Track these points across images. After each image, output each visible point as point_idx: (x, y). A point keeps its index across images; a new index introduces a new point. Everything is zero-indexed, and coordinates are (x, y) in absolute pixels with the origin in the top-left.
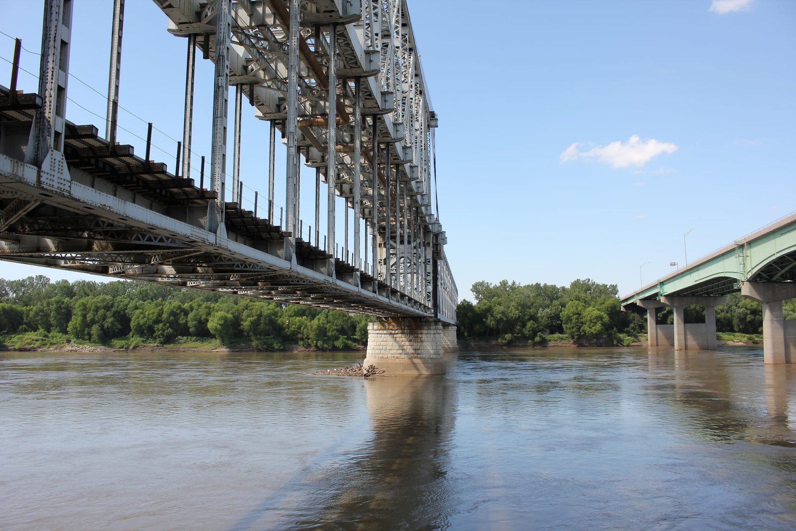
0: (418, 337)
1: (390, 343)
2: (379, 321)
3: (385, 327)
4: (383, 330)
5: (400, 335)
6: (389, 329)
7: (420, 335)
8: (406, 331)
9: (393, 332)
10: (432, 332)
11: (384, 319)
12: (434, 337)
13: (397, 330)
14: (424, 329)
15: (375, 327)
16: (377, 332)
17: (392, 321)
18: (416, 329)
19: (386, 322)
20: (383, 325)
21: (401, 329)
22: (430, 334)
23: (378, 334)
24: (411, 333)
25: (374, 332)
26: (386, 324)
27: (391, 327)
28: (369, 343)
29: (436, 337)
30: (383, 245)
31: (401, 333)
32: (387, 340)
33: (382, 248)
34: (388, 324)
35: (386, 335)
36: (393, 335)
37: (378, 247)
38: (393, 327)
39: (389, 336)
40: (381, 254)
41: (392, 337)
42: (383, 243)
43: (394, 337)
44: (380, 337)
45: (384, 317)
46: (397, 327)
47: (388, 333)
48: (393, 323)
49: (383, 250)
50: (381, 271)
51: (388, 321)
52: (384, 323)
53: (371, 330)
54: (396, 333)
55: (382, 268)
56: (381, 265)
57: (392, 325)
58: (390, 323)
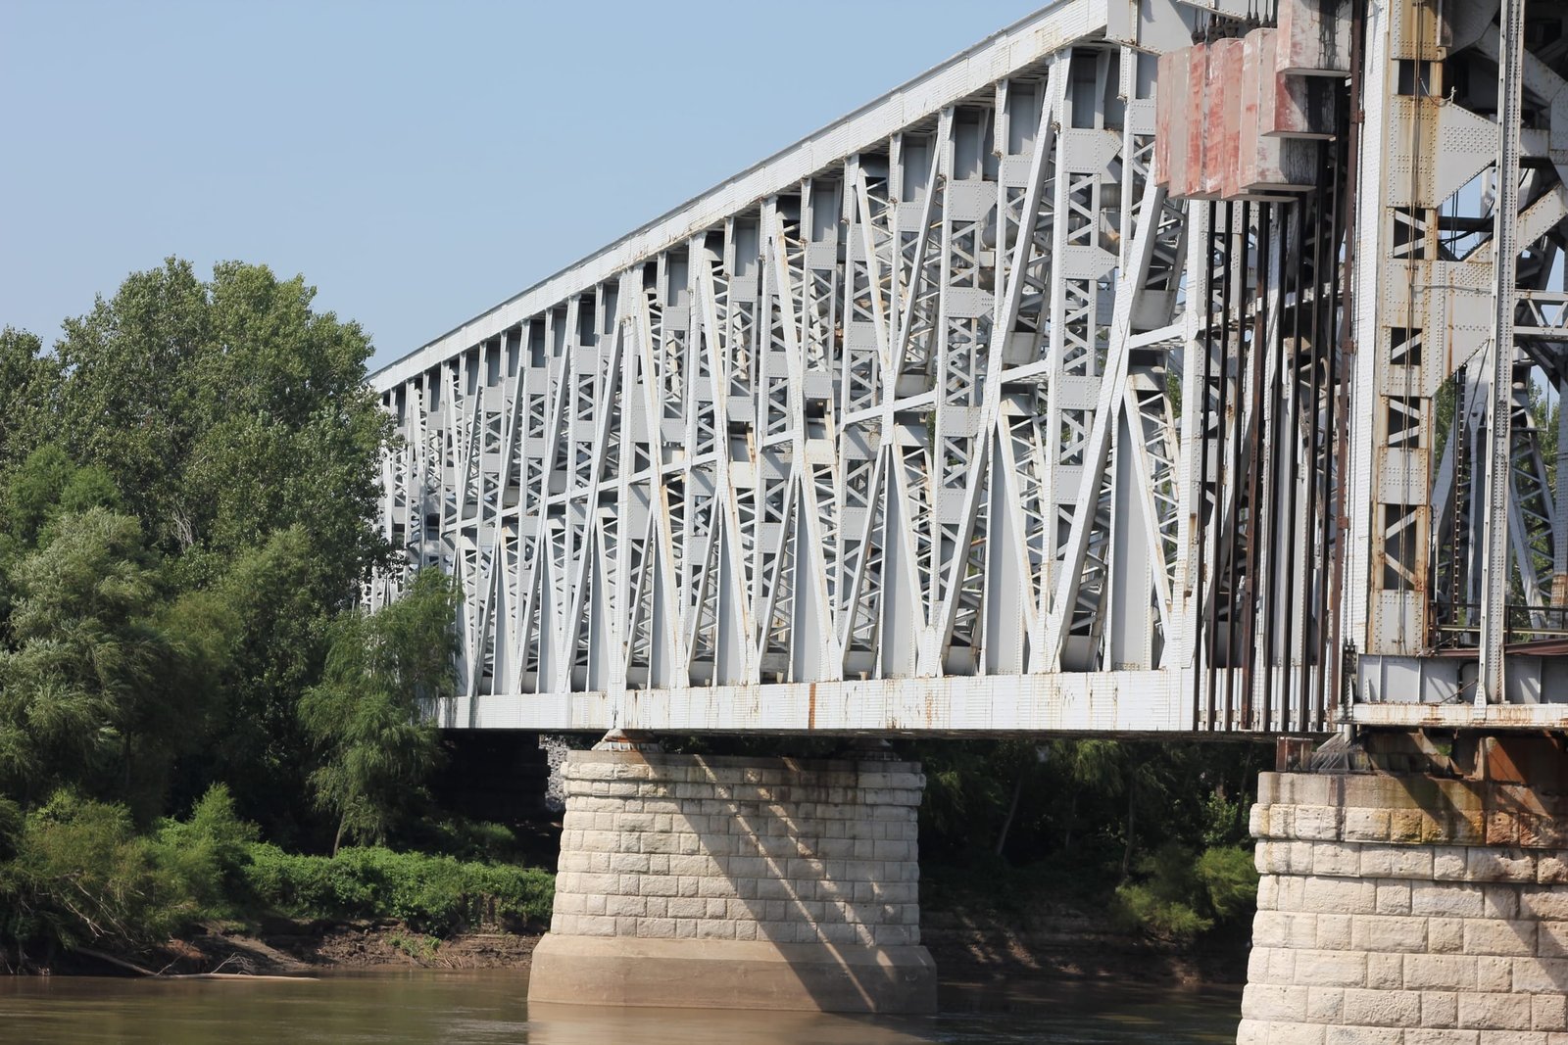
1: (1490, 970)
2: (1392, 769)
3: (1453, 818)
4: (1431, 845)
6: (1478, 842)
9: (1520, 867)
11: (1428, 747)
13: (1551, 851)
15: (1362, 817)
16: (1374, 861)
17: (1506, 767)
19: (1449, 774)
20: (1433, 802)
23: (1377, 879)
25: (1346, 861)
26: (1459, 797)
27: (1503, 824)
28: (1256, 959)
30: (1436, 74)
32: (1462, 937)
33: (1426, 100)
34: (1473, 796)
35: (1455, 890)
36: (1518, 897)
37: (1396, 91)
38: (1522, 820)
39: (1480, 905)
40: (1416, 157)
41: (1513, 913)
42: (1443, 62)
43: (1523, 909)
44: (1401, 914)
45: (1437, 733)
46: (1555, 826)
47: (1469, 877)
48: (1521, 793)
49: (1433, 118)
50: (1411, 311)
51: (1474, 768)
52: (1441, 782)
53: (1298, 839)
54: (1540, 878)
55: (1420, 282)
56: (1419, 254)
57: (1512, 801)
58: (1495, 782)
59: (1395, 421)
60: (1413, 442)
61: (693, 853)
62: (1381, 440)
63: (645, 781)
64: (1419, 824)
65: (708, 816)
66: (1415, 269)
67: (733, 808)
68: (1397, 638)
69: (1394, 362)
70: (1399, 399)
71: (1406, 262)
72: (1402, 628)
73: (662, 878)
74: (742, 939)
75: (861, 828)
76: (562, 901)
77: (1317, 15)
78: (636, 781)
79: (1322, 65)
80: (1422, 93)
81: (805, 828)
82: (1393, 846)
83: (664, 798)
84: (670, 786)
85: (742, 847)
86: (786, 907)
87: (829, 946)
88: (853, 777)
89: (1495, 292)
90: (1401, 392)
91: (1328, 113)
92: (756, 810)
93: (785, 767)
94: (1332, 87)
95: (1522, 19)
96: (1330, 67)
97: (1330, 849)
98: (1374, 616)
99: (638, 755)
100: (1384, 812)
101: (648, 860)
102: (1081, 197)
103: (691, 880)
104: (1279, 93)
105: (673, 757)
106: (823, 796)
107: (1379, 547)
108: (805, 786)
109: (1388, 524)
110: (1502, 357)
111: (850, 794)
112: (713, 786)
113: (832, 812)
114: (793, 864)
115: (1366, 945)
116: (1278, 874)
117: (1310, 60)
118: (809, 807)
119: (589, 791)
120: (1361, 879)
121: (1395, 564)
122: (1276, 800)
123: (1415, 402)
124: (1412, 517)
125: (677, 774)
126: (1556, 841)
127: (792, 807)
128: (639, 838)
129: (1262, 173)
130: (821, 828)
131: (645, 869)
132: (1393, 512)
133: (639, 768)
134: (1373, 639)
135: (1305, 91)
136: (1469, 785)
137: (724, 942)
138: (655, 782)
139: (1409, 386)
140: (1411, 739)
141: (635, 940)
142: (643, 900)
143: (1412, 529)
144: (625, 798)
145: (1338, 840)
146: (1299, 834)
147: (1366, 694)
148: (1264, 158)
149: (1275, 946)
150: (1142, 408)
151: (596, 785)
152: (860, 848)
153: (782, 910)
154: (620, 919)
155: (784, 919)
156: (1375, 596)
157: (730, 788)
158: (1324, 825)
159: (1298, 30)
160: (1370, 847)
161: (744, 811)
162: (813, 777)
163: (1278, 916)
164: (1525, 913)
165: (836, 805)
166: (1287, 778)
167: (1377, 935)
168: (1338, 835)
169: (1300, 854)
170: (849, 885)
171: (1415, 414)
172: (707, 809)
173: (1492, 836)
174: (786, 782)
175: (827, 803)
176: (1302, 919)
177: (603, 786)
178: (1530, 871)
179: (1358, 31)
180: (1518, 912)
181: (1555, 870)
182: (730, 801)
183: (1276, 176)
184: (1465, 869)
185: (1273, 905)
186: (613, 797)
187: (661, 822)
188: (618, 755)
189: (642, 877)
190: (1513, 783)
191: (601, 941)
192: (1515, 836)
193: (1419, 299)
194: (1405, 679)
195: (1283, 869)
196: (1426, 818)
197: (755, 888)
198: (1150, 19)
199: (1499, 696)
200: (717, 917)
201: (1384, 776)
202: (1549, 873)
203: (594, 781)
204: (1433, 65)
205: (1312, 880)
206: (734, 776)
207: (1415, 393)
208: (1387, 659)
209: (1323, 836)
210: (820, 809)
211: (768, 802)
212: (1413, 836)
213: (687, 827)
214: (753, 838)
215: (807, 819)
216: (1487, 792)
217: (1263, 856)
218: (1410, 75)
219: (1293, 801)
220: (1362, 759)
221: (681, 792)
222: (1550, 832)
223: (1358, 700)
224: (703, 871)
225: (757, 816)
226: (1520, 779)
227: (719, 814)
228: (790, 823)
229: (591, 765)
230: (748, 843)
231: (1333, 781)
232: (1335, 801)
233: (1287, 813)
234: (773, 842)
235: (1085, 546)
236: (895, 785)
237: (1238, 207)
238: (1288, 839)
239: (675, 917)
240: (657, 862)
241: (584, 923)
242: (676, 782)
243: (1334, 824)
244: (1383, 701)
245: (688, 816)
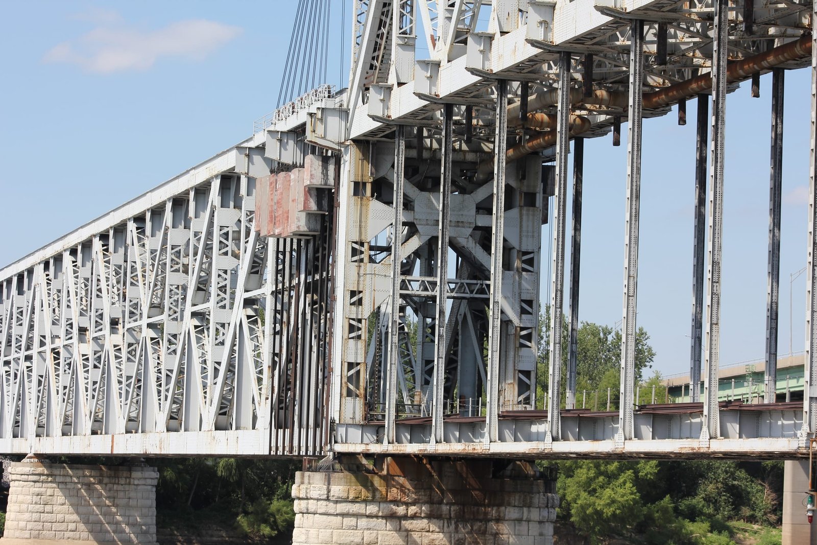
0: (484, 533)
2: (350, 470)
3: (374, 490)
4: (365, 501)
5: (424, 523)
6: (385, 500)
7: (493, 526)
8: (445, 508)
9: (401, 510)
10: (535, 514)
11: (364, 461)
12: (541, 534)
13: (413, 504)
14: (509, 504)
15: (338, 490)
16: (342, 508)
17: (396, 470)
18: (484, 505)
19: (373, 472)
20: (366, 483)
21: (430, 502)
22: (528, 521)
23: (343, 515)
24: (461, 518)
25: (331, 508)
26: (377, 482)
27: (394, 493)
29: (545, 532)
30: (369, 187)
31: (430, 517)
32: (377, 538)
33: (364, 198)
34: (382, 481)
35: (375, 519)
36: (400, 522)
37: (352, 193)
38: (402, 491)
39: (385, 525)
40: (360, 221)
41: (398, 529)
42: (371, 183)
43: (402, 527)
44: (353, 529)
45: (368, 456)
46: (415, 493)
47: (380, 514)
48: (402, 480)
49: (367, 205)
50: (358, 284)
51: (383, 470)
52: (369, 475)
53: (312, 499)
54: (409, 515)
55: (362, 272)
56: (361, 260)
57: (398, 483)
58: (391, 475)
59: (352, 328)
60: (359, 337)
61: (63, 504)
62: (346, 336)
63: (43, 475)
64: (361, 493)
65: (69, 489)
66: (360, 266)
67: (79, 486)
68: (352, 417)
69: (351, 304)
70: (353, 319)
71: (356, 264)
72: (354, 413)
73: (50, 515)
74: (83, 540)
75: (132, 494)
76: (8, 524)
77: (320, 163)
78: (39, 475)
79: (323, 183)
80: (363, 195)
81: (109, 495)
82: (350, 502)
83: (51, 482)
84: (53, 477)
85: (83, 502)
86: (101, 526)
87: (119, 543)
88: (129, 473)
89: (392, 276)
90: (354, 317)
91: (325, 203)
92: (89, 487)
93: (101, 469)
94: (327, 192)
95: (403, 166)
96: (326, 184)
97: (325, 503)
98: (343, 408)
99: (40, 464)
100: (346, 488)
101: (44, 507)
102: (224, 236)
103: (62, 515)
104: (305, 195)
105: (54, 465)
106: (117, 481)
107: (345, 380)
108: (109, 477)
109: (349, 370)
110: (395, 303)
111: (128, 480)
112: (71, 477)
113: (120, 487)
114: (104, 509)
115: (339, 542)
116: (303, 513)
117: (318, 181)
118: (111, 485)
119: (20, 479)
120: (337, 515)
121: (351, 387)
122: (302, 483)
123: (360, 321)
124: (359, 367)
125: (57, 472)
126: (416, 499)
127: (104, 486)
128: (40, 498)
129: (298, 227)
130: (116, 494)
131: (43, 511)
132: (351, 366)
133: (41, 469)
134: (342, 417)
135: (316, 194)
136: (381, 477)
137: (75, 541)
138: (47, 475)
139: (357, 314)
140: (357, 458)
141: (39, 540)
142: (42, 524)
143: (358, 372)
144: (35, 482)
145: (328, 499)
146: (312, 497)
147: (339, 440)
148: (299, 221)
149: (302, 543)
150: (249, 323)
151: (23, 476)
152: (132, 502)
153: (99, 528)
154: (33, 532)
155: (101, 531)
156: (343, 400)
157: (78, 478)
158: (322, 493)
159: (313, 169)
160: (341, 502)
161: (84, 487)
162: (112, 473)
163: (303, 530)
164: (403, 529)
165: (122, 485)
166: (307, 474)
167: (344, 538)
168: (328, 497)
169: (312, 505)
170: (127, 518)
171: (360, 325)
172: (68, 486)
173: (390, 498)
174: (101, 475)
175: (118, 484)
176: (313, 532)
177: (26, 477)
178: (405, 512)
179: (337, 170)
180: (400, 529)
181: (415, 511)
182: (78, 483)
183: (304, 228)
184: (379, 511)
185: (301, 526)
186: (30, 481)
187: (50, 492)
188: (32, 464)
189: (42, 514)
190: (398, 476)
191: (24, 541)
192: (399, 497)
193: (362, 279)
194: (355, 433)
195: (305, 511)
196: (363, 490)
197: (88, 519)
198: (253, 164)
199: (393, 440)
200: (73, 531)
201: (346, 473)
202: (413, 512)
203: (22, 475)
204: (367, 184)
205: (317, 516)
206: (80, 473)
207: (360, 317)
208: (348, 425)
209: (321, 498)
210: (115, 486)
211: (94, 484)
212: (358, 497)
213: (60, 494)
214: (88, 498)
215: (110, 490)
216: (388, 479)
217: (297, 506)
218: (358, 188)
219: (309, 483)
220: (337, 466)
221: (58, 479)
222: (413, 496)
223: (336, 442)
224: (67, 512)
225: (90, 489)
226: (401, 474)
227: (74, 488)
228: (103, 492)
229: (21, 468)
230: (85, 500)
231: (326, 475)
232: (326, 483)
233: (307, 488)
234: (96, 500)
235: (225, 378)
236: (146, 477)
237: (288, 241)
238: (307, 499)
239: (55, 531)
240: (48, 508)
241: (17, 533)
242: (56, 475)
243: (326, 493)
244: (346, 442)
245: (61, 489)
